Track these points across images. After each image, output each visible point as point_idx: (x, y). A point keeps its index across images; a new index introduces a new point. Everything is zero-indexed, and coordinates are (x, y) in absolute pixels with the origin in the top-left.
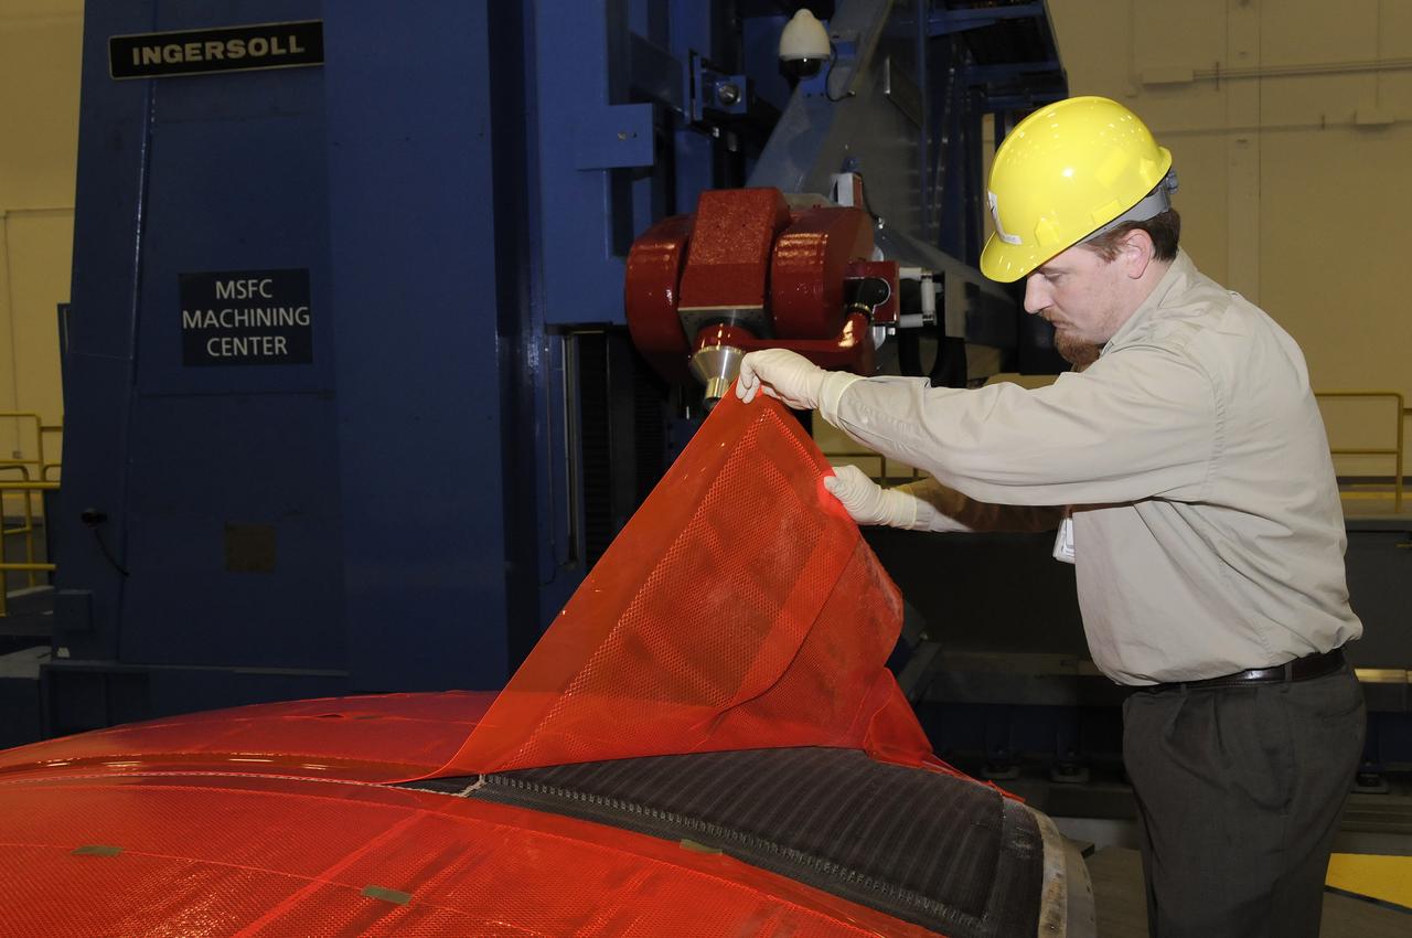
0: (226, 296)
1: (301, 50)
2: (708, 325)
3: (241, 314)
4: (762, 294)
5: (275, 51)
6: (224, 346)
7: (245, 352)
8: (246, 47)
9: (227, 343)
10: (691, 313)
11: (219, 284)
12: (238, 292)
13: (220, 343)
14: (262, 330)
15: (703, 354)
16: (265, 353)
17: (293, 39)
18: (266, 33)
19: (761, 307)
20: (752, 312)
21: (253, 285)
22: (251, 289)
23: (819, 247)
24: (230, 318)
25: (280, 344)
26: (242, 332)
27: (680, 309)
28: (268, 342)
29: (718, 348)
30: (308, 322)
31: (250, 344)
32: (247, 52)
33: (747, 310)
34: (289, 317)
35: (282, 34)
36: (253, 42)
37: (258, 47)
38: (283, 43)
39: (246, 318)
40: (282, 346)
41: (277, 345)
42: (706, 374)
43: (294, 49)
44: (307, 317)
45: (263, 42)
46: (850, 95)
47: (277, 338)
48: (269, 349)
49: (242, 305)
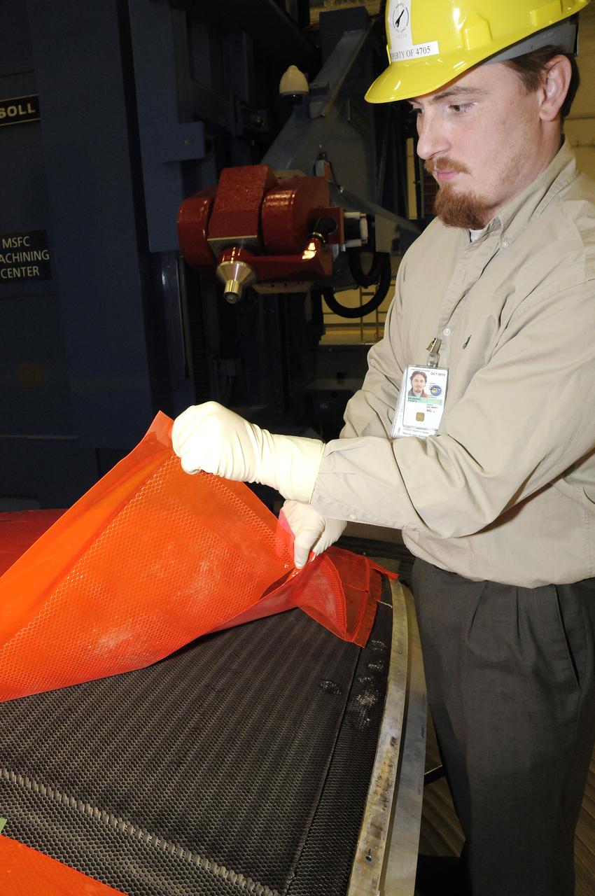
0: (8, 247)
1: (33, 111)
2: (226, 248)
3: (16, 255)
4: (256, 228)
5: (21, 113)
6: (9, 273)
7: (19, 276)
8: (6, 111)
9: (10, 271)
10: (215, 242)
11: (4, 240)
12: (13, 244)
13: (7, 271)
14: (27, 264)
15: (223, 266)
16: (29, 275)
17: (29, 105)
18: (16, 103)
19: (256, 236)
20: (251, 239)
21: (20, 240)
22: (19, 242)
23: (290, 199)
24: (10, 258)
25: (36, 270)
26: (17, 265)
27: (209, 240)
28: (30, 269)
29: (232, 262)
30: (48, 258)
31: (21, 270)
32: (7, 114)
33: (248, 239)
34: (38, 255)
35: (23, 103)
36: (10, 108)
37: (12, 111)
38: (25, 109)
39: (18, 257)
40: (37, 271)
41: (34, 271)
42: (225, 278)
43: (30, 111)
44: (48, 255)
45: (14, 108)
46: (322, 116)
47: (34, 267)
48: (30, 273)
49: (16, 251)
